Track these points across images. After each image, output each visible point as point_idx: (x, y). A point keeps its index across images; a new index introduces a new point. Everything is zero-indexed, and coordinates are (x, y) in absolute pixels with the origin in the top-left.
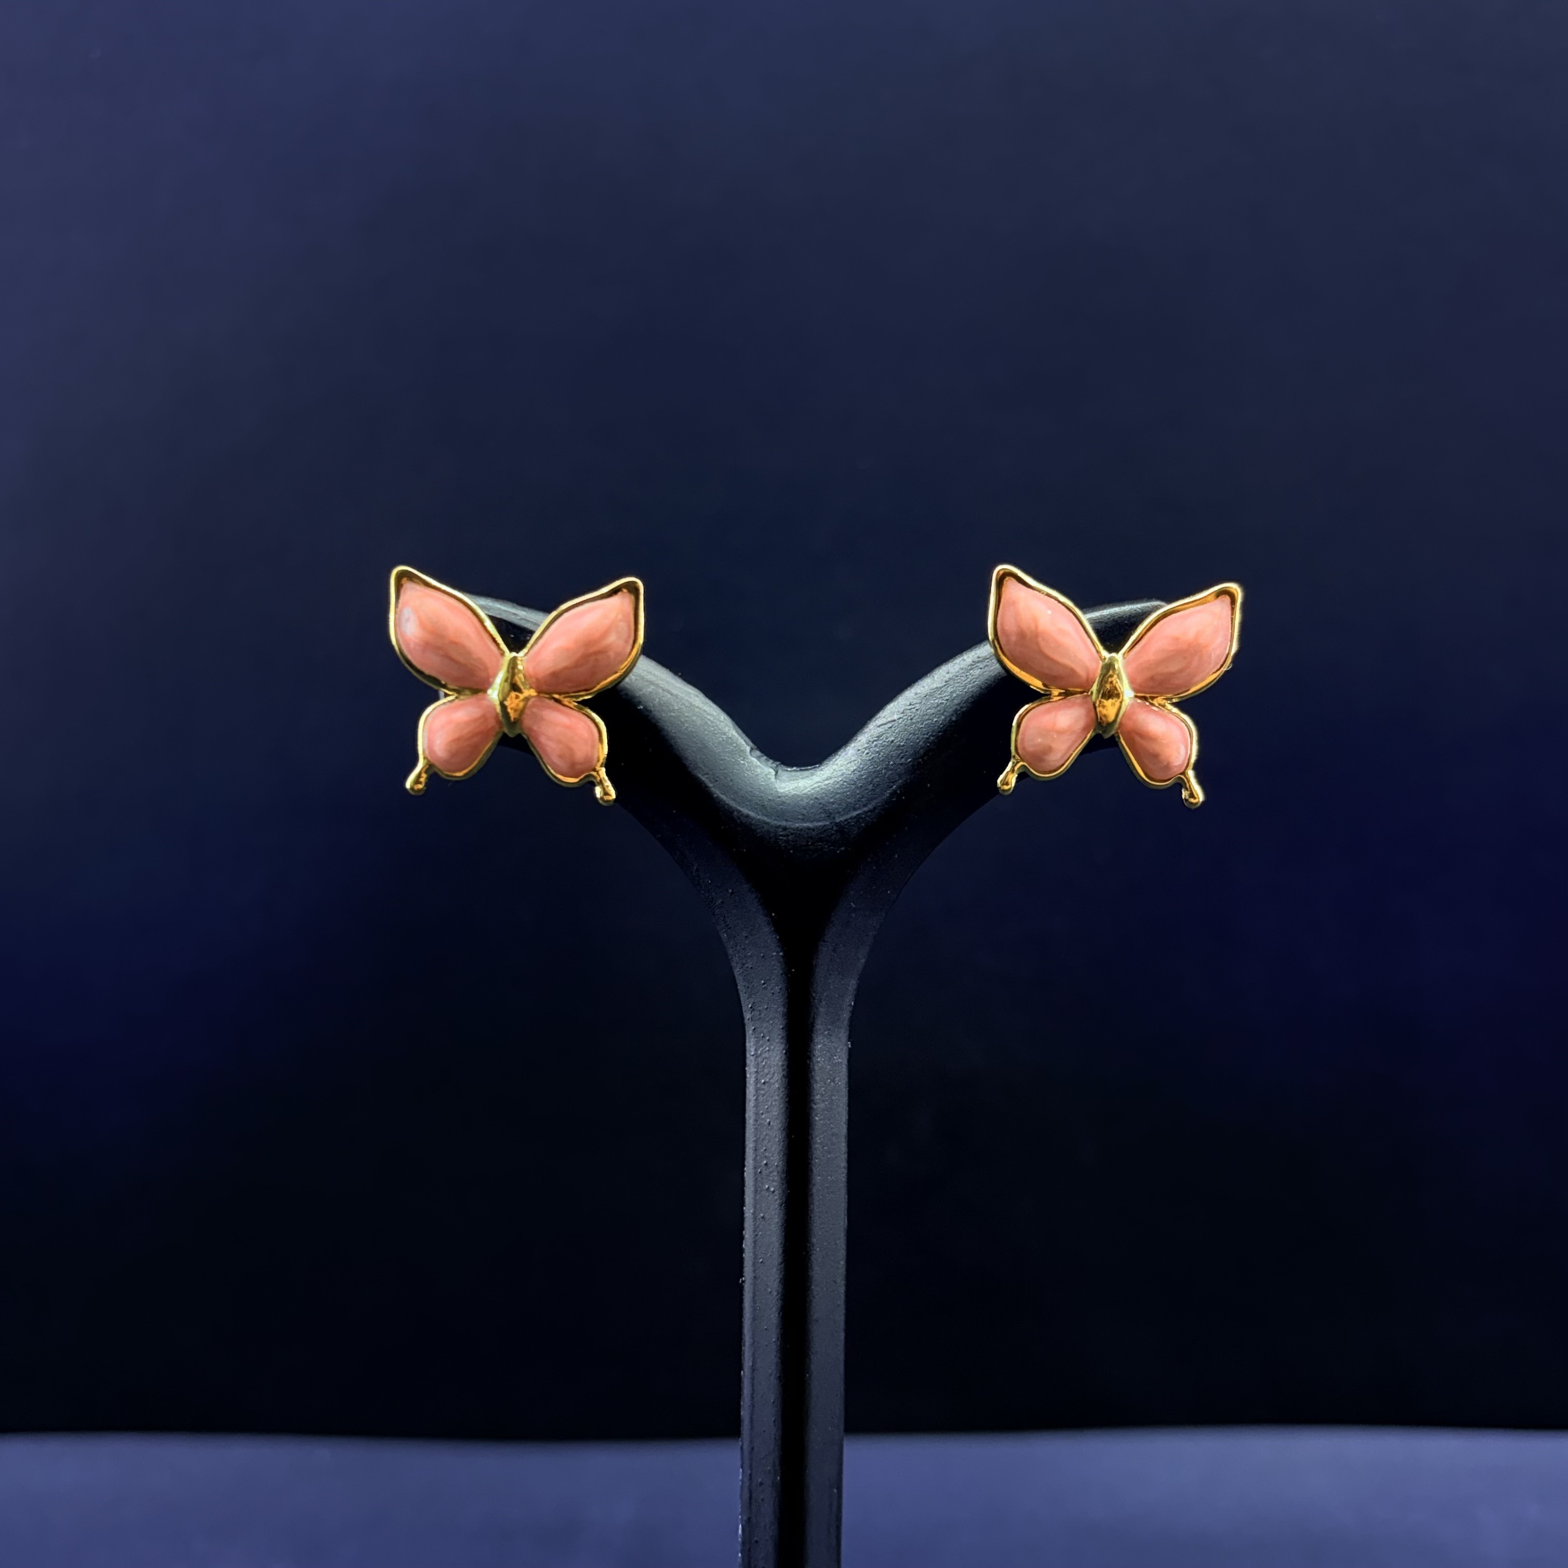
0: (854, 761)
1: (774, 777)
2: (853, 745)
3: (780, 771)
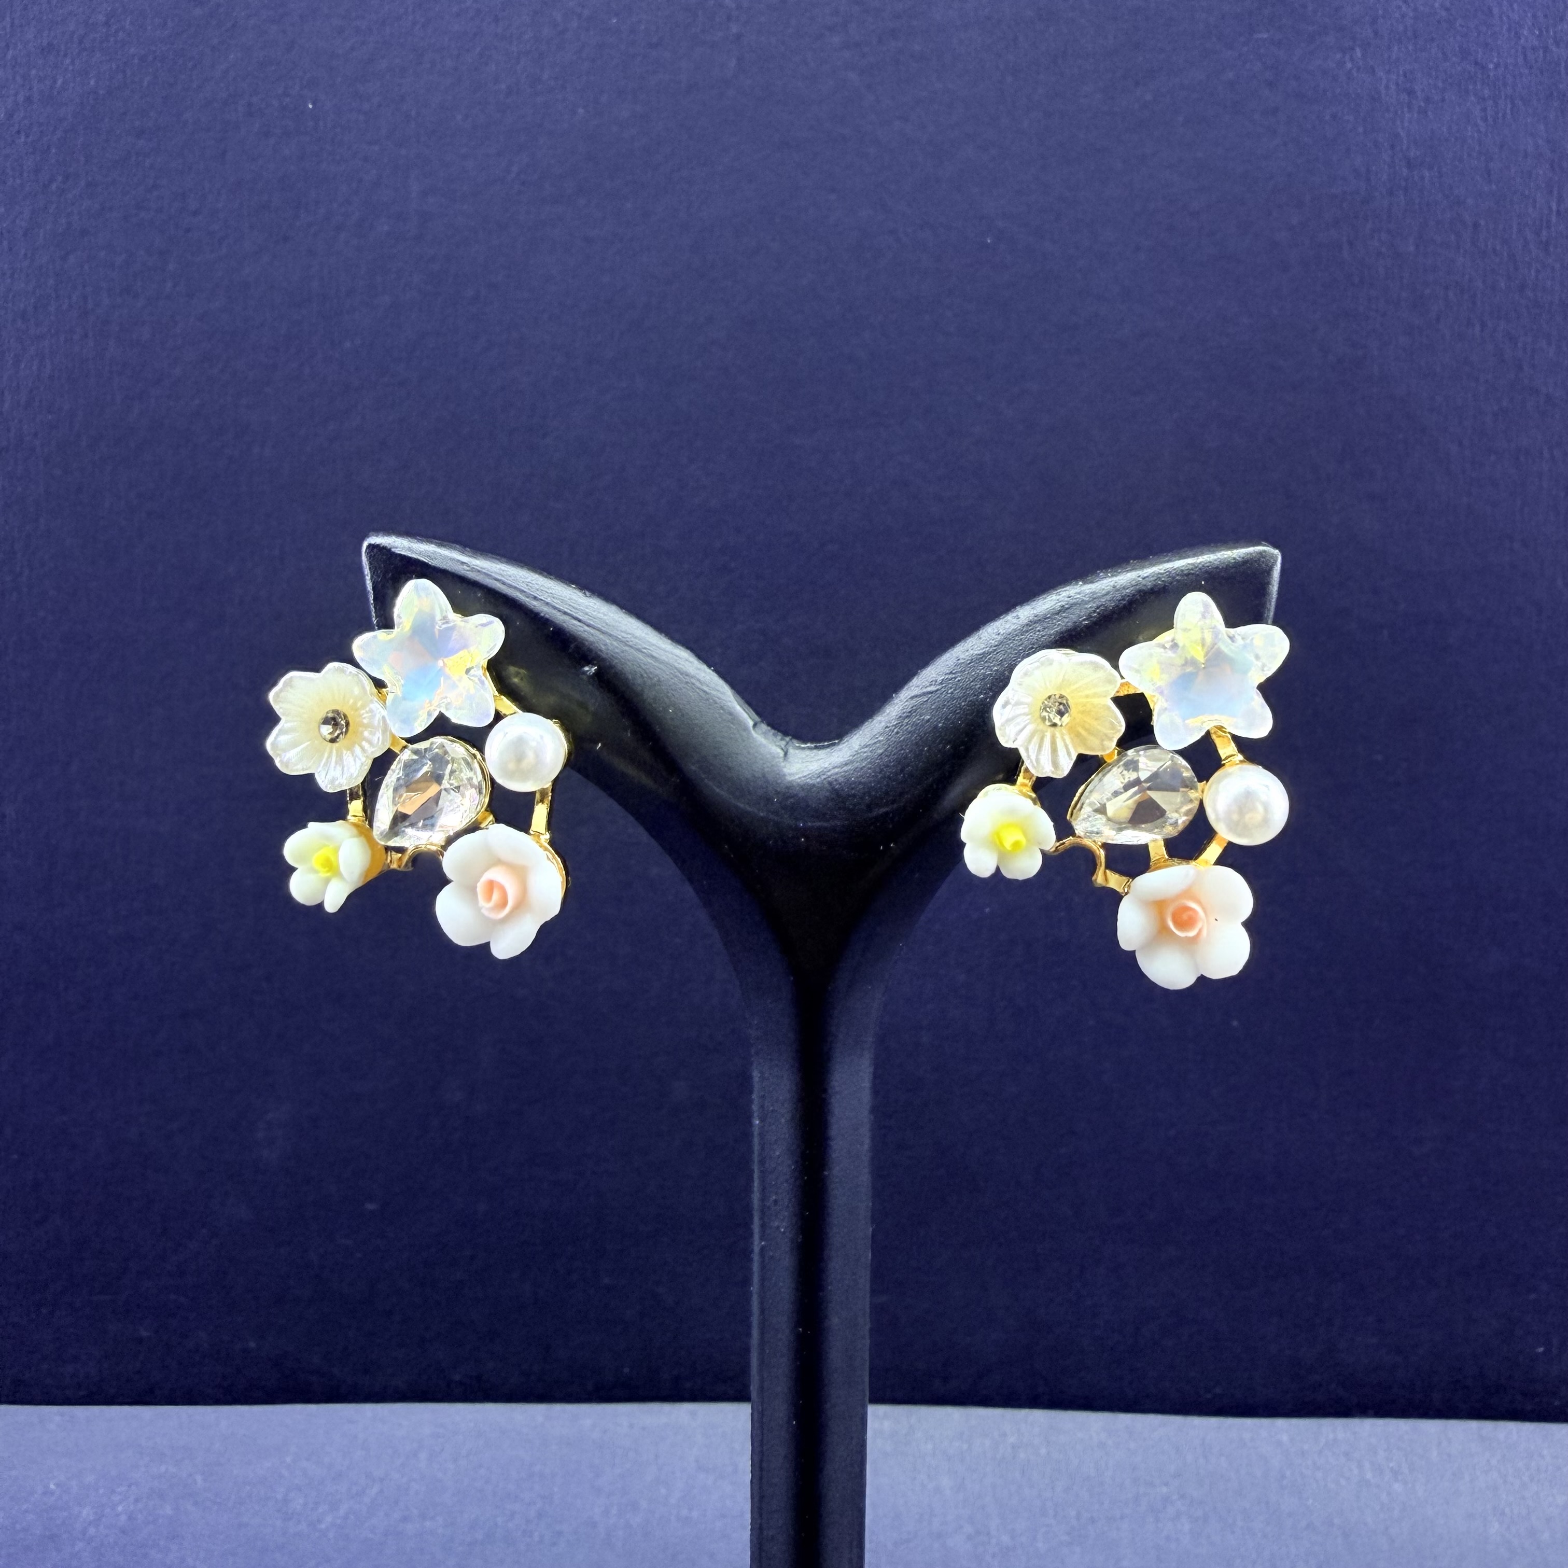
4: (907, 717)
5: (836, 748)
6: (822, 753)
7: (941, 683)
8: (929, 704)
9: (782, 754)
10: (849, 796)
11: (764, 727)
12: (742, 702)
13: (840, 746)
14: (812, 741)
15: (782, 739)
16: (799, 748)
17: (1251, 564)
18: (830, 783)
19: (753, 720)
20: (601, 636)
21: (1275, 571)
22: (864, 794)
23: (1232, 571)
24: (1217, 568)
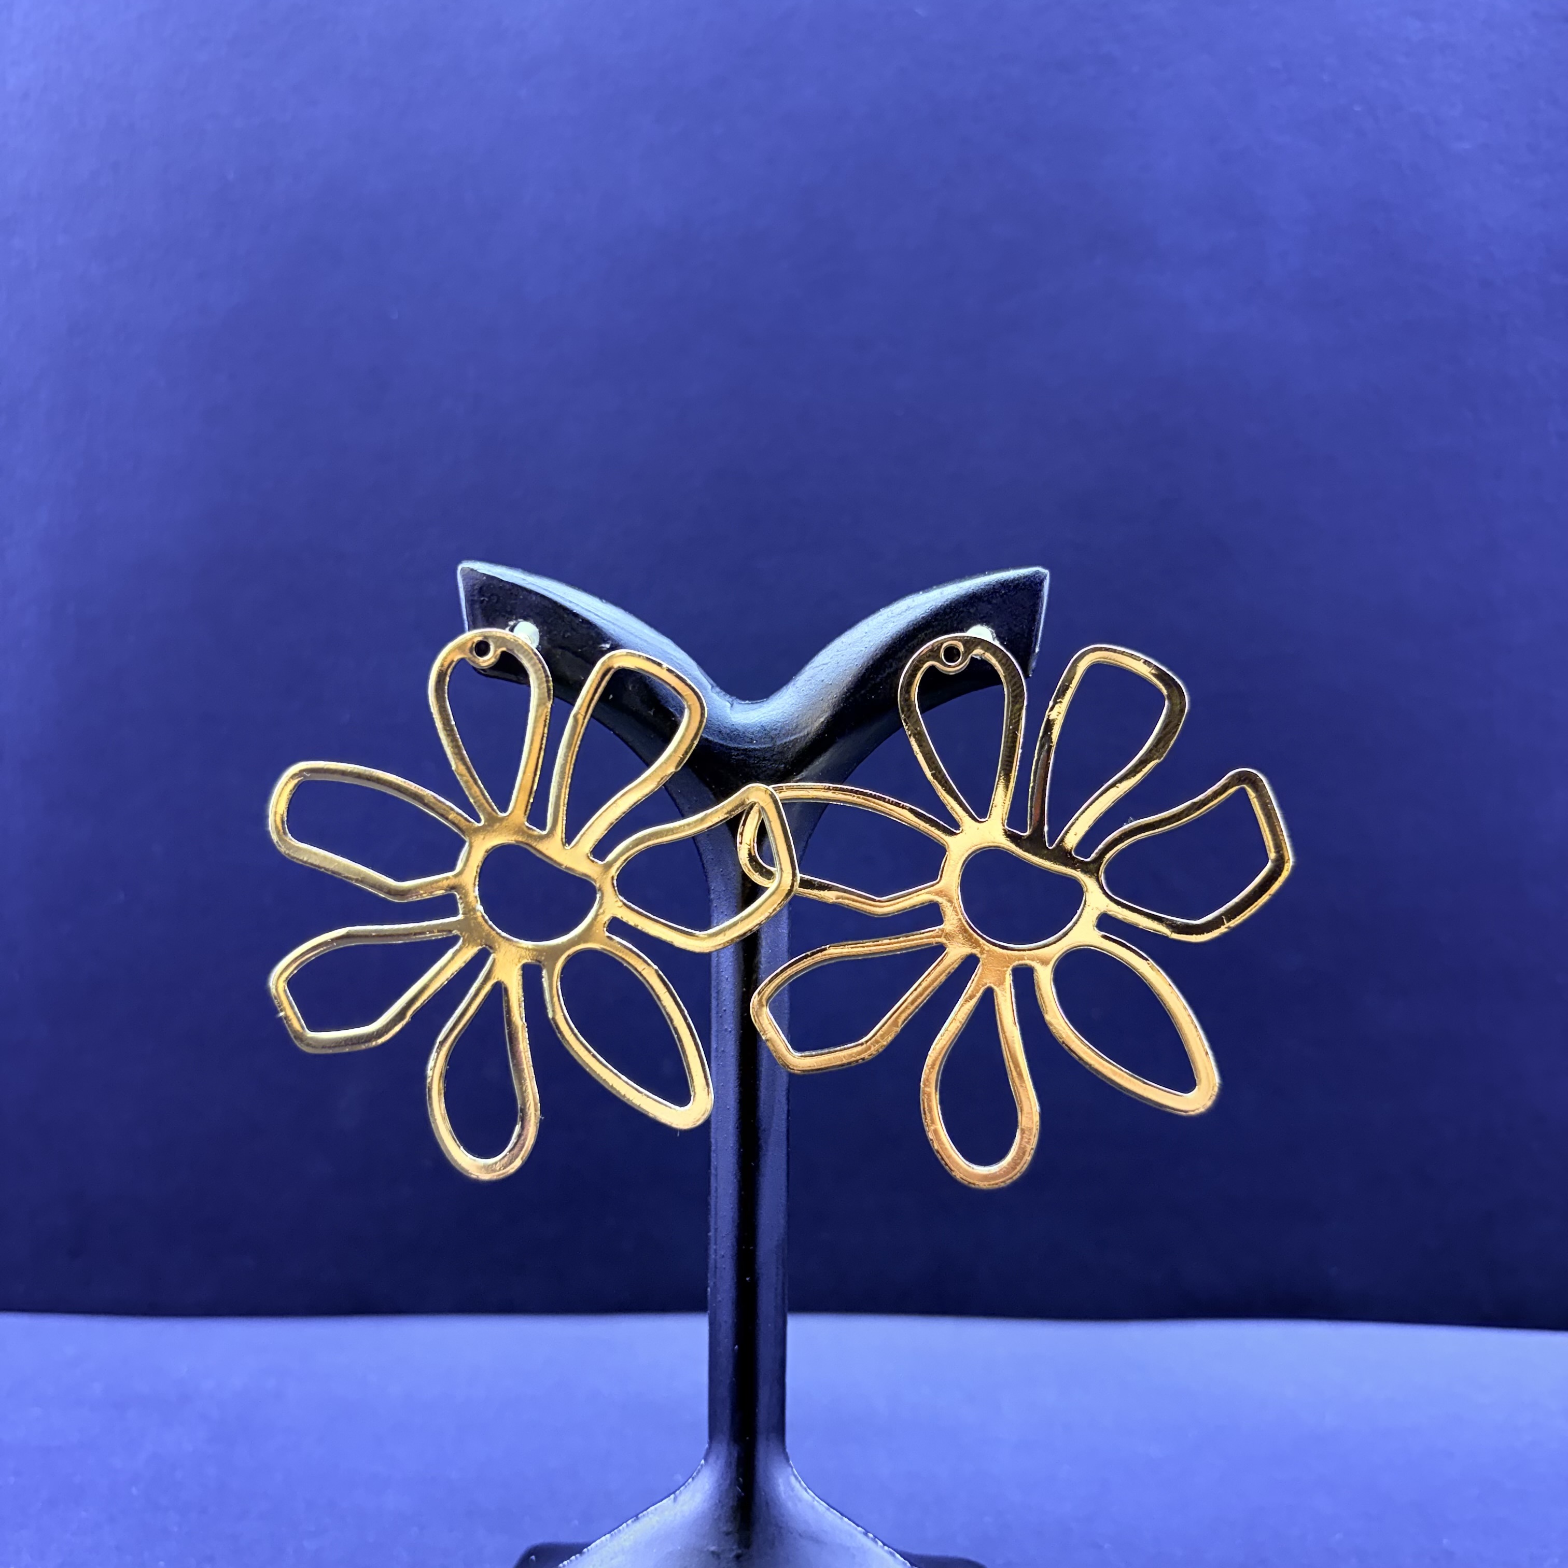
4: (809, 680)
5: (764, 702)
6: (755, 706)
7: (831, 658)
8: (823, 671)
9: (728, 705)
10: (772, 729)
11: (718, 689)
12: (704, 673)
13: (768, 701)
14: (749, 700)
15: (730, 697)
16: (741, 704)
17: (1029, 578)
18: (760, 723)
19: (711, 684)
20: (612, 627)
21: (1044, 583)
22: (782, 728)
23: (1017, 582)
24: (1008, 580)
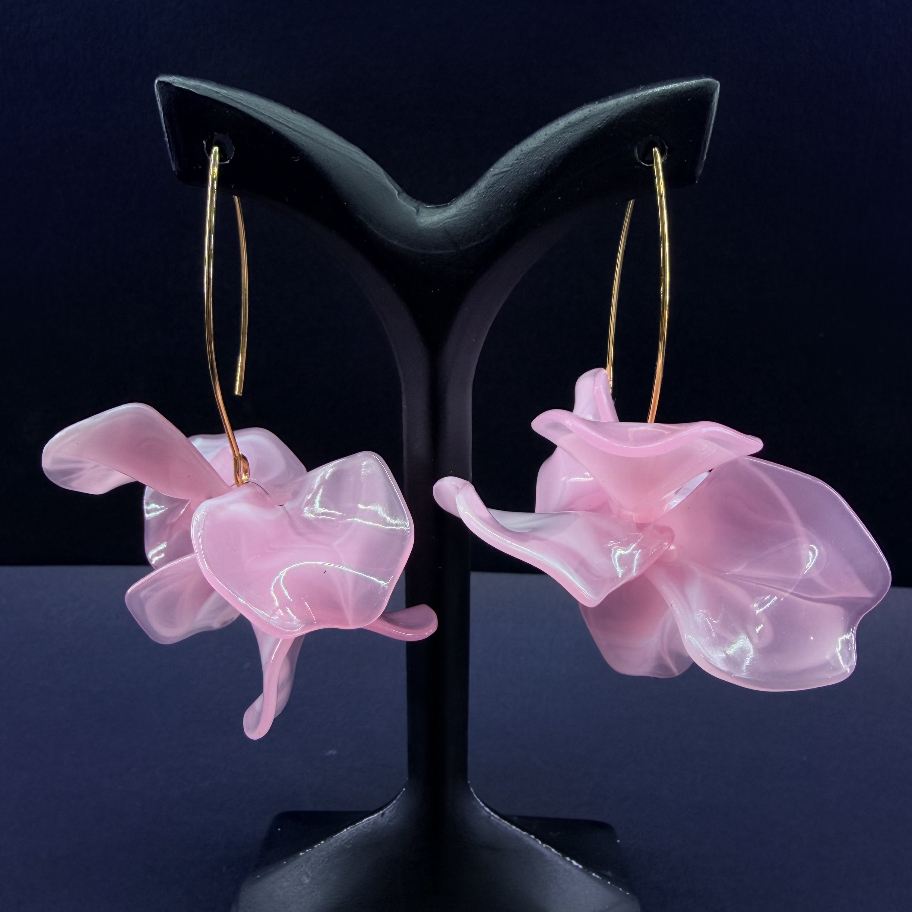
0: (474, 202)
1: (415, 214)
2: (474, 189)
3: (421, 209)
